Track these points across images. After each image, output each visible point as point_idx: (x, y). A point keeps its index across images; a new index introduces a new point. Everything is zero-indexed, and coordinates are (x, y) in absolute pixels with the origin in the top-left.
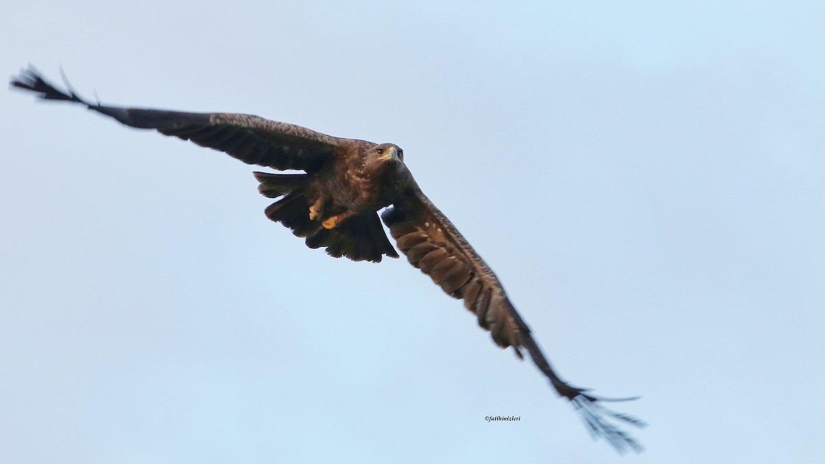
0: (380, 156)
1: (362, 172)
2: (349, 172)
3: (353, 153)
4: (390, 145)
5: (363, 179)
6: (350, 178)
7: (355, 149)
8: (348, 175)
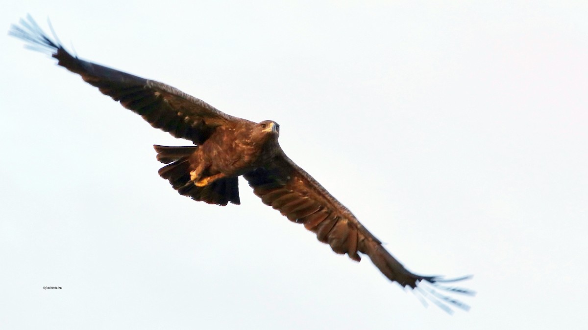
0: (263, 129)
1: (249, 141)
2: (237, 141)
3: (241, 127)
4: (271, 122)
5: (249, 147)
6: (237, 145)
7: (243, 125)
8: (236, 144)
